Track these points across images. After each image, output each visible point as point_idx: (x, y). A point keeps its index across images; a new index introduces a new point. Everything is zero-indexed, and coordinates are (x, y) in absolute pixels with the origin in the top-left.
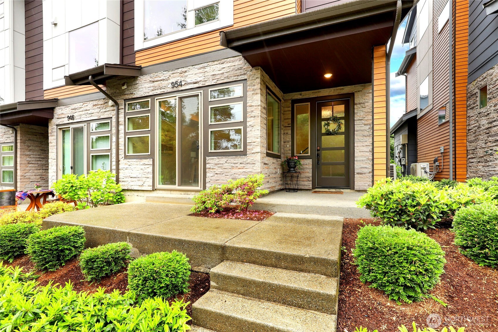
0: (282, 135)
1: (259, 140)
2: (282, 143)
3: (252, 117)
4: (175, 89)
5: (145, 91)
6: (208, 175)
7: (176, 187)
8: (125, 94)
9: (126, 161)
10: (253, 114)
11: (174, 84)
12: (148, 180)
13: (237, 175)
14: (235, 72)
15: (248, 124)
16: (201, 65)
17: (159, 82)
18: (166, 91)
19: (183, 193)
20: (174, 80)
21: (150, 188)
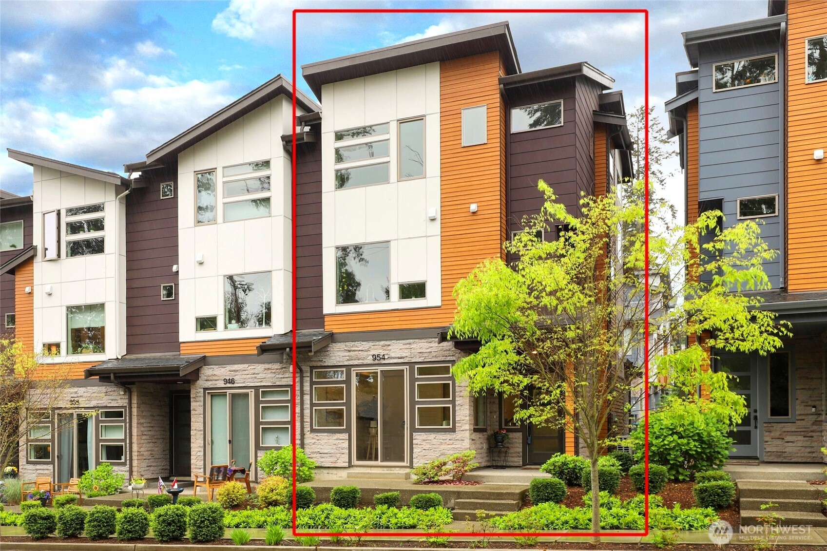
0: (488, 405)
1: (468, 418)
2: (489, 414)
3: (460, 396)
4: (376, 362)
5: (338, 359)
6: (415, 450)
7: (379, 463)
8: (312, 361)
9: (313, 435)
10: (462, 394)
11: (375, 357)
12: (343, 456)
13: (446, 451)
14: (444, 353)
15: (457, 403)
16: (408, 341)
17: (357, 352)
18: (365, 362)
19: (385, 469)
20: (376, 353)
21: (347, 465)
